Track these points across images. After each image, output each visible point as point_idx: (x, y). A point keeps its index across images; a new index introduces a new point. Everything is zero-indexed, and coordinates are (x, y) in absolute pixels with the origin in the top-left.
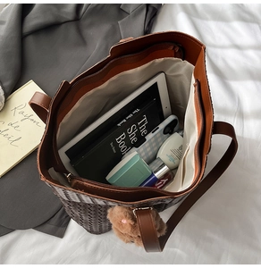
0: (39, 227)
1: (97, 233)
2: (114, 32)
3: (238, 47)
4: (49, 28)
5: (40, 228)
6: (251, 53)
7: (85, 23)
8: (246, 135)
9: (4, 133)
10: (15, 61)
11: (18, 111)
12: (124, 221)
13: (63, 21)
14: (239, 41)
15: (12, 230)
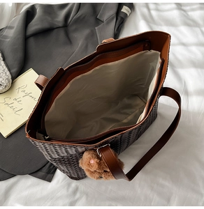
0: (33, 174)
1: (76, 179)
2: (93, 35)
3: (184, 44)
4: (45, 32)
5: (35, 174)
6: (194, 49)
7: (71, 28)
8: (191, 108)
9: (11, 105)
10: (20, 55)
11: (20, 90)
12: (92, 162)
13: (55, 27)
14: (185, 40)
15: (14, 176)
